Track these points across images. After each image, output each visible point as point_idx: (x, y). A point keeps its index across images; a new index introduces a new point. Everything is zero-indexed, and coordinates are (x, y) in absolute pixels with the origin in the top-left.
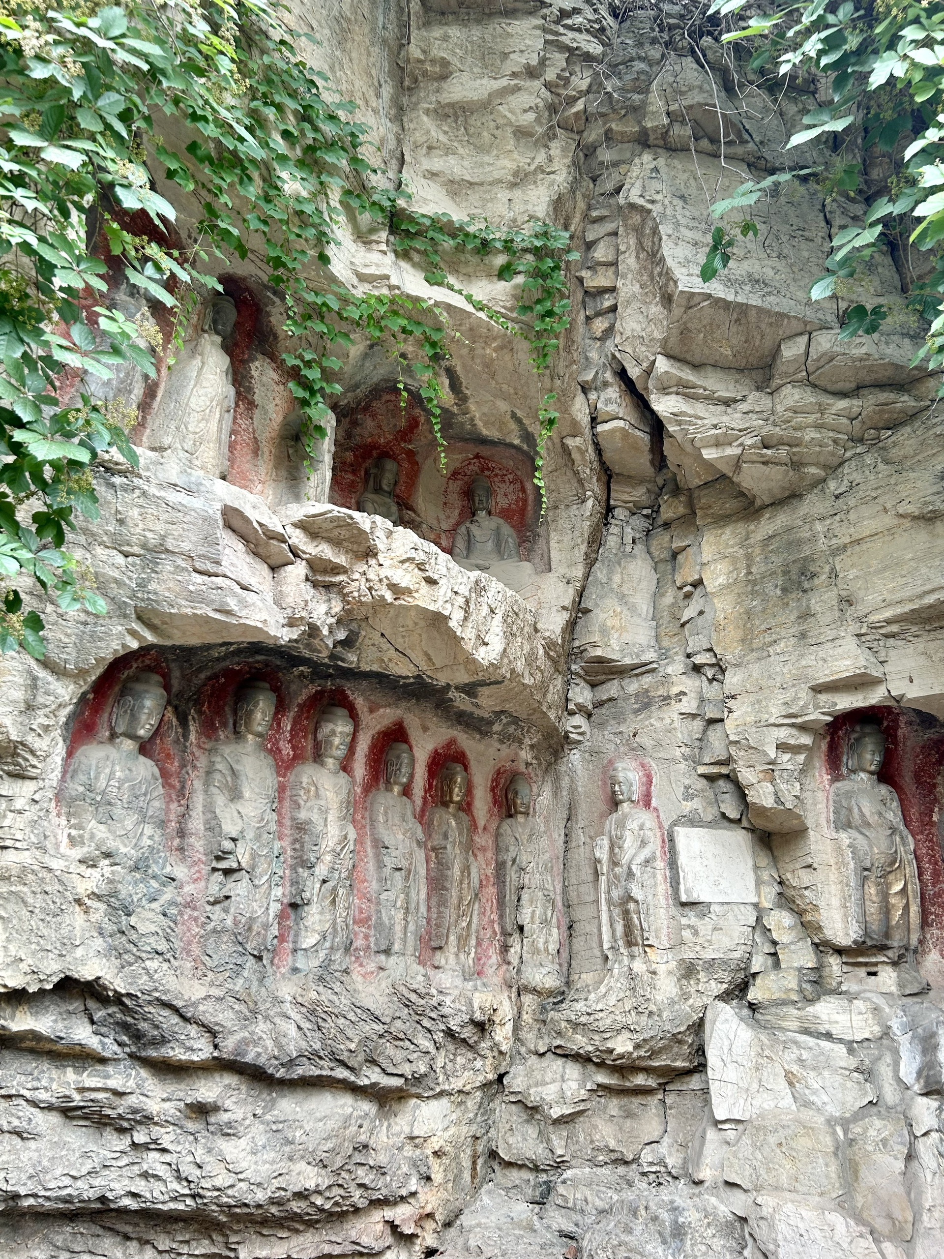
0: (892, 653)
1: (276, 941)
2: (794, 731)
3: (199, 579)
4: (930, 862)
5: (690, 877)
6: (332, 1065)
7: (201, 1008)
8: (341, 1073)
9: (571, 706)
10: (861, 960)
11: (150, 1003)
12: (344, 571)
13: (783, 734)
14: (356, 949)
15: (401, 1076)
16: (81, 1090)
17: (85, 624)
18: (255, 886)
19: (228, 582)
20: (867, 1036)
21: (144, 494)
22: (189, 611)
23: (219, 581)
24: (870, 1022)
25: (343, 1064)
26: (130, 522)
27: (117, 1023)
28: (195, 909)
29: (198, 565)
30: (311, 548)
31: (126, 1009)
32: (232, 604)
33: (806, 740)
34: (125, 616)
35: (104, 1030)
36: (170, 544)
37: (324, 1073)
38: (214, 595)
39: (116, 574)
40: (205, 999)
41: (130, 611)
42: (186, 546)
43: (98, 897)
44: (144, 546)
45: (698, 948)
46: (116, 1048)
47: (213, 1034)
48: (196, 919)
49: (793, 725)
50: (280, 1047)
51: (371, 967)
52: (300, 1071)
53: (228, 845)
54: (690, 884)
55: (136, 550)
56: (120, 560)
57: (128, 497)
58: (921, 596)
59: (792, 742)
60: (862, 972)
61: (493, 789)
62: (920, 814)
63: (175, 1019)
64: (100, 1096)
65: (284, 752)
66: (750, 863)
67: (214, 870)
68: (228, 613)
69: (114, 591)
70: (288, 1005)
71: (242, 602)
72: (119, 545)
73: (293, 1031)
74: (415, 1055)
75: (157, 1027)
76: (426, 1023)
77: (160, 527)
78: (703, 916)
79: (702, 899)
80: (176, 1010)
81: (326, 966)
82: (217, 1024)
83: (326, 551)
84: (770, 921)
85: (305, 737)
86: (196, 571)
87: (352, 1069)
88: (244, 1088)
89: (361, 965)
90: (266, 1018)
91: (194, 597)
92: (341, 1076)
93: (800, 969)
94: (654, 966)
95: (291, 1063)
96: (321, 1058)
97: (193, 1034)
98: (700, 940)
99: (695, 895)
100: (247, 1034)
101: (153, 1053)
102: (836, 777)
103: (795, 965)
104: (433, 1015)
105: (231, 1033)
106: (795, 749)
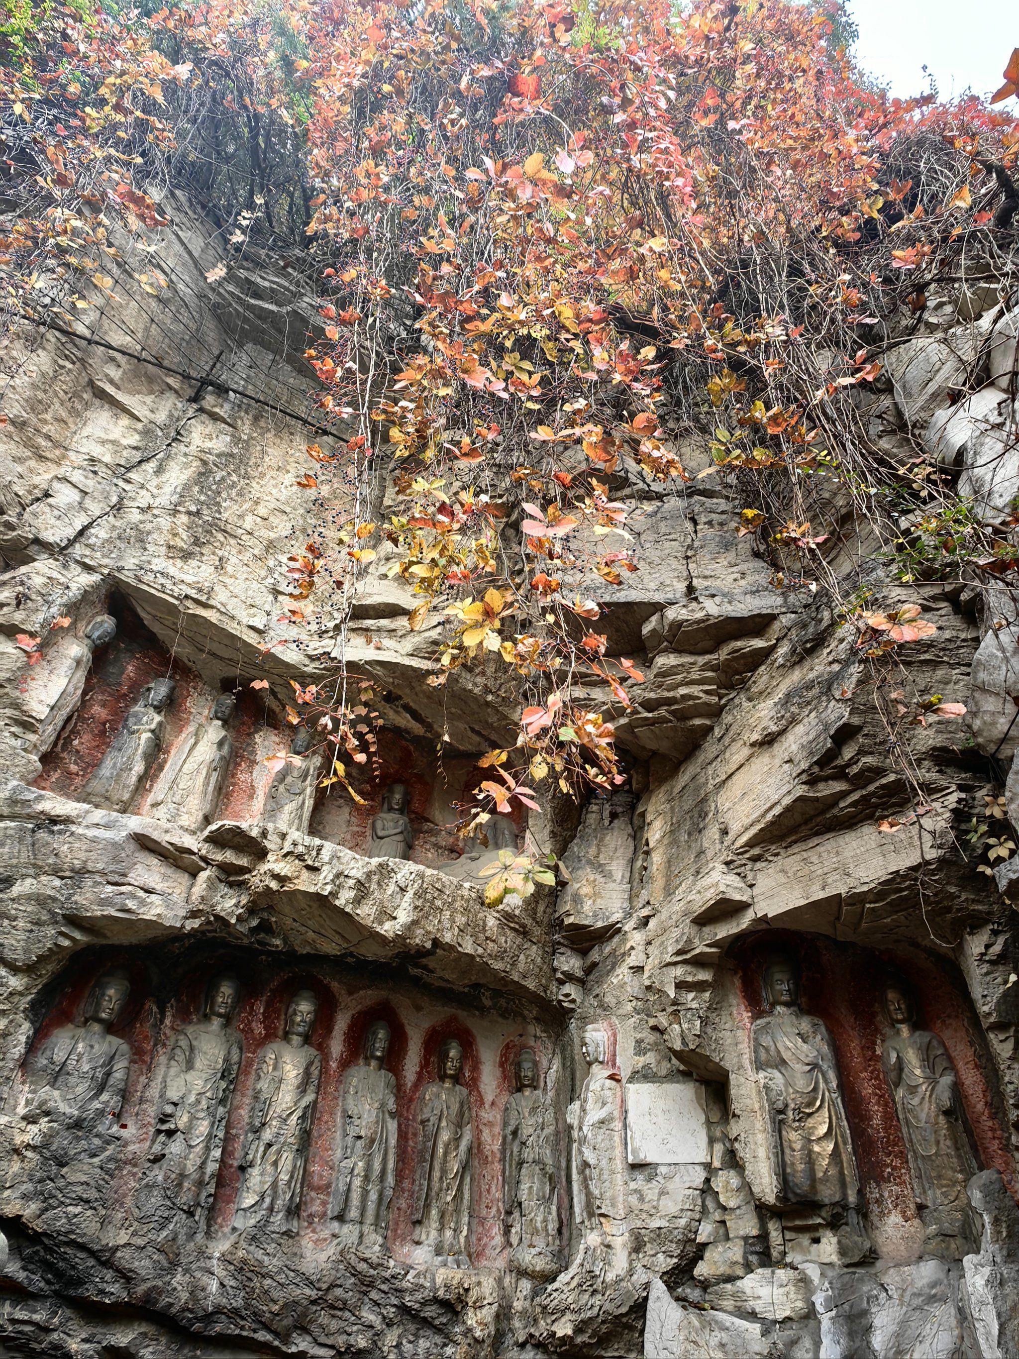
0: (759, 875)
1: (211, 1200)
2: (689, 968)
3: (110, 888)
4: (878, 1103)
5: (637, 1136)
6: (254, 1326)
7: (119, 1254)
8: (263, 1336)
9: (559, 975)
10: (798, 1223)
11: (66, 1244)
12: (249, 871)
13: (678, 972)
14: (311, 1216)
15: (332, 1347)
16: (13, 1321)
17: (31, 931)
18: (191, 1147)
19: (130, 888)
20: (787, 1313)
21: (72, 834)
22: (99, 913)
23: (123, 889)
24: (792, 1296)
25: (267, 1327)
26: (62, 855)
27: (40, 1261)
28: (135, 1165)
29: (110, 879)
30: (219, 856)
31: (48, 1249)
32: (131, 904)
33: (704, 976)
34: (57, 922)
35: (31, 1267)
36: (90, 866)
37: (245, 1333)
38: (118, 900)
39: (51, 893)
40: (124, 1246)
41: (59, 918)
42: (100, 866)
43: (34, 1148)
44: (72, 870)
45: (644, 1216)
46: (42, 1284)
47: (129, 1280)
48: (134, 1175)
49: (685, 962)
50: (196, 1300)
51: (326, 1233)
52: (218, 1328)
53: (169, 1109)
54: (637, 1143)
55: (68, 874)
56: (57, 883)
57: (62, 838)
58: (763, 815)
59: (690, 979)
60: (805, 1240)
61: (502, 1065)
62: (862, 1048)
63: (91, 1262)
64: (27, 1328)
65: (256, 1032)
66: (703, 1118)
67: (159, 1132)
68: (128, 911)
69: (51, 905)
70: (215, 1262)
71: (142, 903)
72: (56, 872)
73: (214, 1286)
74: (355, 1328)
75: (73, 1267)
76: (374, 1295)
77: (82, 855)
78: (650, 1179)
79: (649, 1160)
80: (92, 1253)
81: (263, 1225)
82: (131, 1271)
83: (229, 856)
84: (718, 1184)
85: (278, 1018)
86: (109, 883)
87: (276, 1334)
88: (163, 1340)
89: (314, 1231)
90: (186, 1271)
91: (104, 902)
92: (262, 1339)
93: (746, 1238)
94: (609, 1238)
95: (209, 1318)
96: (243, 1318)
97: (108, 1277)
98: (646, 1207)
99: (642, 1156)
100: (160, 1283)
101: (72, 1293)
102: (757, 1014)
103: (742, 1233)
104: (384, 1287)
105: (145, 1280)
106: (699, 987)
